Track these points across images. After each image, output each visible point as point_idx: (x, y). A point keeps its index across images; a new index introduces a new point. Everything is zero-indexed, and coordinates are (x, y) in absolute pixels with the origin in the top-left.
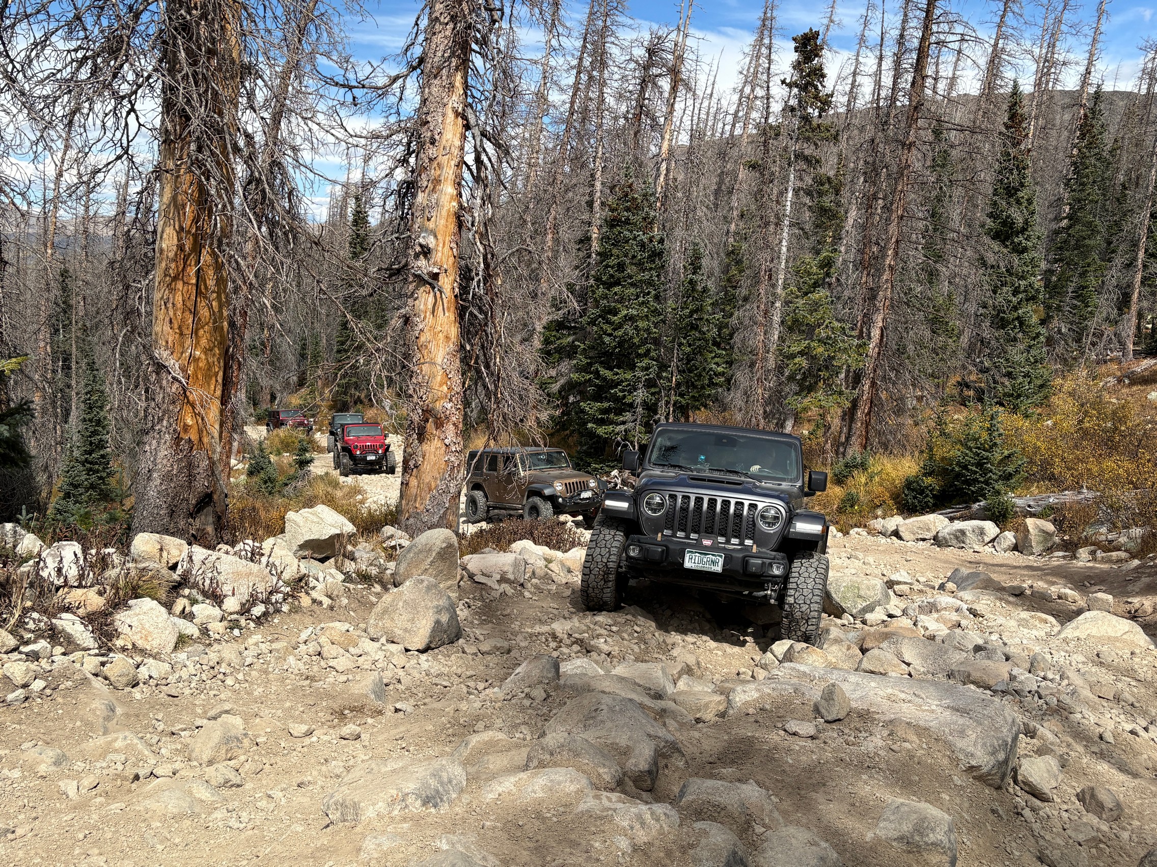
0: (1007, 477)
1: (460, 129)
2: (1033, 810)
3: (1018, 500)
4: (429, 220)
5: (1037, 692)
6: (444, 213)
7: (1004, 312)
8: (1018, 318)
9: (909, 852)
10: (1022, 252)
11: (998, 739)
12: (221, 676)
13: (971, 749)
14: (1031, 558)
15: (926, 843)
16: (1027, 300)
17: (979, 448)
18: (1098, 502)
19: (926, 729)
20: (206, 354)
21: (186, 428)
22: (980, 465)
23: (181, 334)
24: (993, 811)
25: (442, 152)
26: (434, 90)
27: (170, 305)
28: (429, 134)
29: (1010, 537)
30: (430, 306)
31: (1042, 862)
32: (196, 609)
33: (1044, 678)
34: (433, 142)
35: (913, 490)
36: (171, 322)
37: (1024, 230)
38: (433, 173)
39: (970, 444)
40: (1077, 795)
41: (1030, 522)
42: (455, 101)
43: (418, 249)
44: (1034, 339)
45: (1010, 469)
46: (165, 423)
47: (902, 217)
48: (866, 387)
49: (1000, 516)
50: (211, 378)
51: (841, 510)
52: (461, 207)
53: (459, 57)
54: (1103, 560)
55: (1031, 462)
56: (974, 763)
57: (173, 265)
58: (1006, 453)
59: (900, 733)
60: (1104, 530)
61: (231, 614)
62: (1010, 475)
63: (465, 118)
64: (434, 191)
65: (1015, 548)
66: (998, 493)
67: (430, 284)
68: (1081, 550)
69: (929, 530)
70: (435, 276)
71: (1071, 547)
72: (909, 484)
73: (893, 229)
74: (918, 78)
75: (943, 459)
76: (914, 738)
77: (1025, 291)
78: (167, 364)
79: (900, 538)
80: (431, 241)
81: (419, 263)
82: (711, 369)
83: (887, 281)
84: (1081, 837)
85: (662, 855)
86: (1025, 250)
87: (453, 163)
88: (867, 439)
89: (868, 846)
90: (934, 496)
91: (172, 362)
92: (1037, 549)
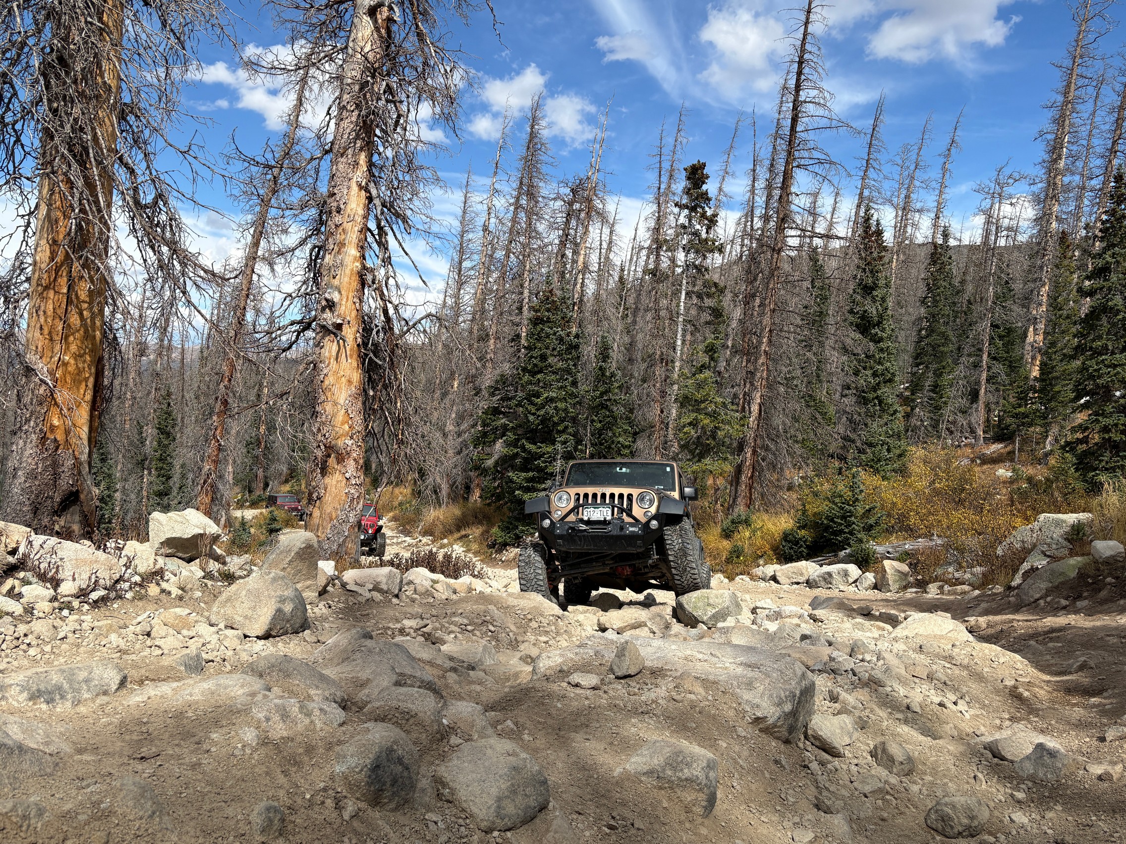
0: (869, 528)
1: (363, 200)
2: (822, 764)
3: (878, 548)
4: (334, 278)
5: (852, 670)
6: (348, 272)
7: (863, 391)
8: (877, 397)
9: (661, 788)
10: (879, 342)
11: (785, 690)
12: (24, 647)
13: (757, 701)
14: (888, 594)
15: (679, 779)
16: (885, 382)
17: (843, 503)
18: (947, 547)
19: (714, 683)
20: (75, 359)
21: (52, 428)
22: (844, 517)
23: (51, 340)
24: (777, 762)
25: (346, 219)
26: (341, 166)
27: (41, 313)
28: (335, 204)
29: (870, 577)
30: (334, 354)
31: (819, 809)
32: (25, 590)
33: (862, 660)
34: (339, 211)
35: (789, 542)
36: (41, 328)
37: (879, 323)
38: (339, 237)
39: (837, 500)
40: (871, 752)
41: (887, 563)
42: (360, 175)
43: (324, 303)
44: (892, 415)
45: (872, 521)
46: (32, 423)
47: (774, 311)
48: (749, 455)
49: (864, 562)
50: (80, 382)
51: (728, 561)
52: (364, 267)
53: (363, 139)
54: (949, 592)
55: (889, 515)
56: (759, 714)
57: (45, 276)
58: (867, 507)
59: (687, 685)
60: (951, 569)
61: (66, 596)
62: (871, 526)
63: (367, 190)
64: (339, 252)
65: (875, 587)
66: (860, 541)
67: (334, 334)
68: (930, 586)
69: (802, 574)
70: (339, 327)
71: (922, 585)
72: (786, 536)
73: (767, 320)
74: (784, 195)
75: (815, 514)
76: (701, 691)
77: (883, 374)
78: (35, 367)
79: (777, 582)
80: (336, 297)
81: (325, 316)
82: (619, 442)
83: (763, 364)
84: (867, 789)
85: (301, 750)
86: (881, 340)
87: (356, 229)
88: (751, 499)
89: (614, 780)
90: (808, 547)
91: (41, 365)
92: (894, 587)
